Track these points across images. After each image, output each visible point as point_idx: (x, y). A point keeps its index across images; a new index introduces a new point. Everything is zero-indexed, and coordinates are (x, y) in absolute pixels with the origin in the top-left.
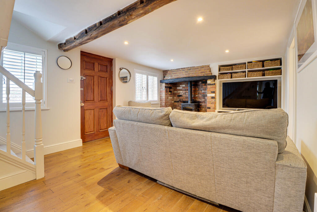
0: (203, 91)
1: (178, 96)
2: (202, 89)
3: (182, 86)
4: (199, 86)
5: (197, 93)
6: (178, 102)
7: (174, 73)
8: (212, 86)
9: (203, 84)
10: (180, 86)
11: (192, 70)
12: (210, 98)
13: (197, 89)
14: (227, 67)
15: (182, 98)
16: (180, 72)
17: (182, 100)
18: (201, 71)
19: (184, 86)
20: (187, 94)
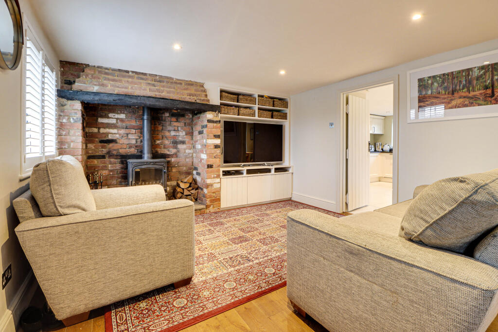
0: (173, 133)
1: (102, 142)
2: (170, 128)
3: (117, 116)
4: (165, 121)
5: (160, 136)
6: (103, 157)
7: (110, 77)
8: (215, 124)
9: (174, 119)
10: (110, 115)
11: (164, 84)
12: (212, 147)
13: (160, 128)
14: (232, 96)
15: (115, 148)
16: (130, 80)
17: (115, 153)
18: (188, 92)
19: (123, 116)
20: (130, 136)
